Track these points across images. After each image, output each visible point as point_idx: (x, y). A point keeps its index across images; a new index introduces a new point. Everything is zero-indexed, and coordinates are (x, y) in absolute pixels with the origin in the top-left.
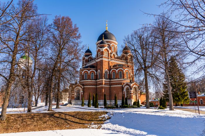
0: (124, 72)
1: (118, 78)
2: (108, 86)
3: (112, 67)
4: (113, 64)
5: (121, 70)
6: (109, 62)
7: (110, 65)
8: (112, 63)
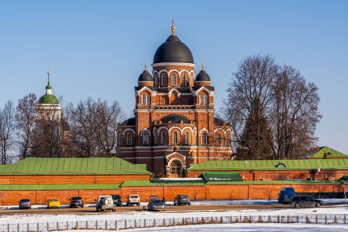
0: (169, 132)
1: (161, 145)
2: (149, 158)
3: (160, 122)
4: (161, 117)
5: (165, 129)
6: (150, 114)
7: (154, 118)
8: (158, 114)
